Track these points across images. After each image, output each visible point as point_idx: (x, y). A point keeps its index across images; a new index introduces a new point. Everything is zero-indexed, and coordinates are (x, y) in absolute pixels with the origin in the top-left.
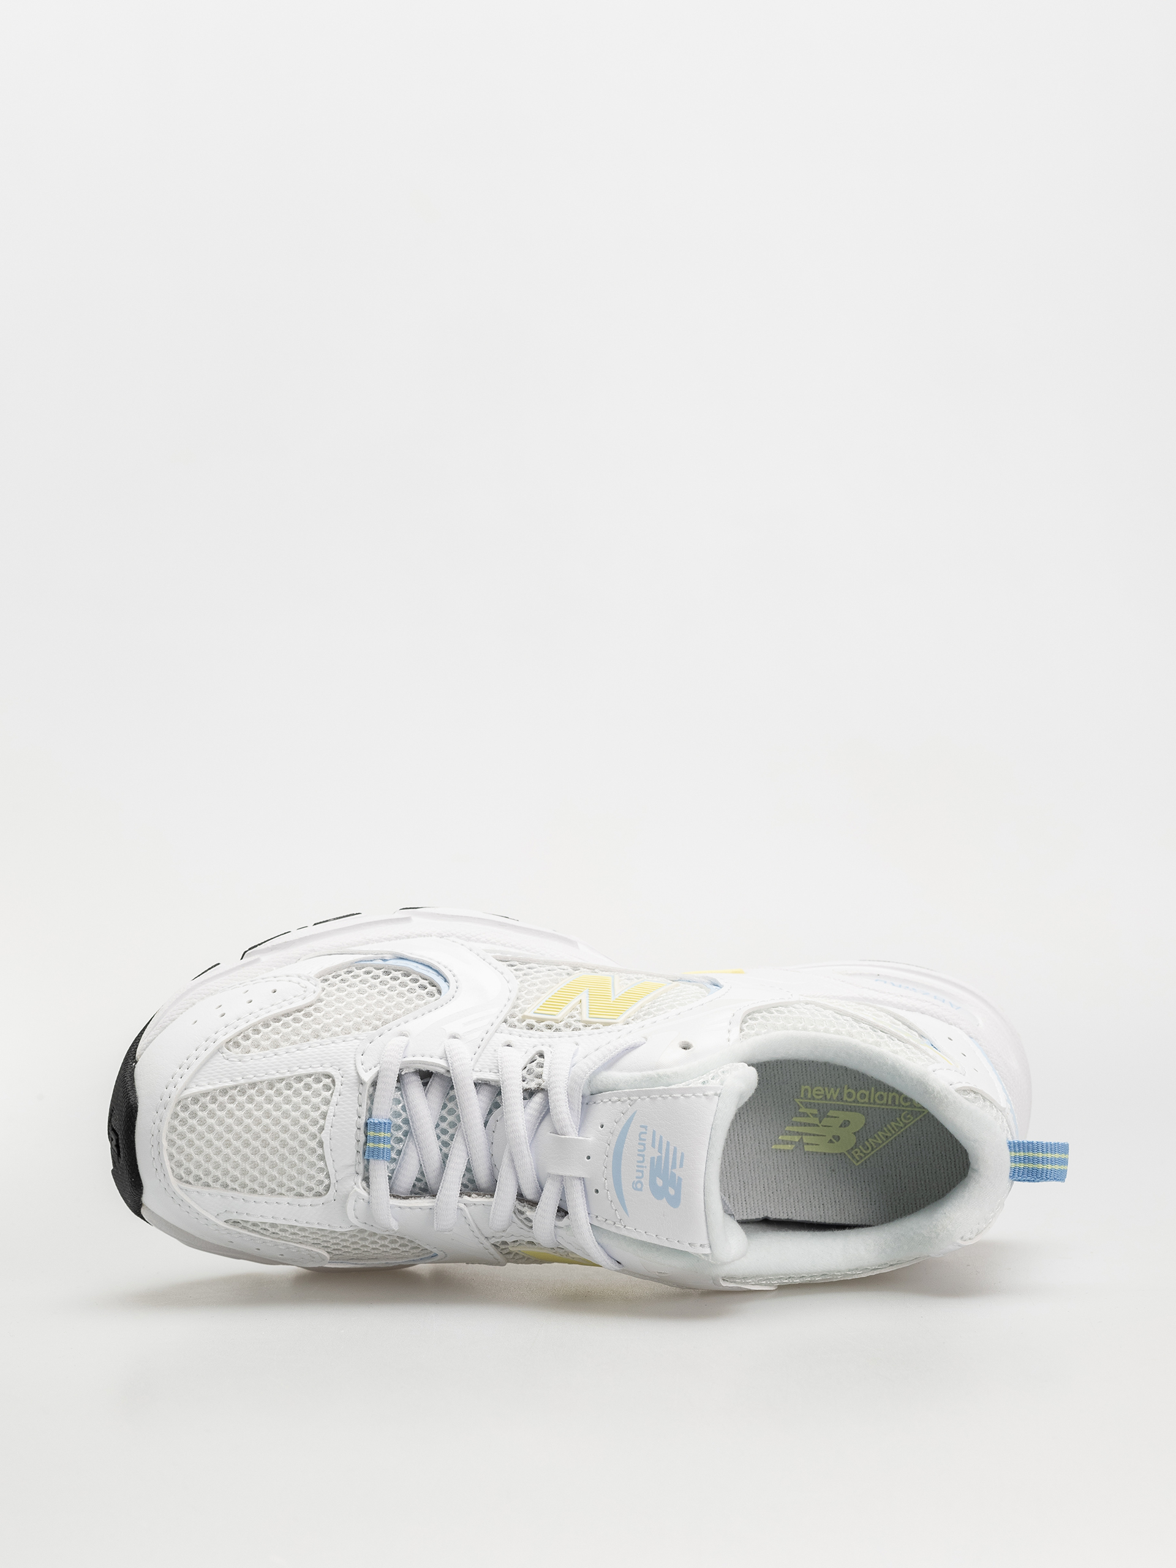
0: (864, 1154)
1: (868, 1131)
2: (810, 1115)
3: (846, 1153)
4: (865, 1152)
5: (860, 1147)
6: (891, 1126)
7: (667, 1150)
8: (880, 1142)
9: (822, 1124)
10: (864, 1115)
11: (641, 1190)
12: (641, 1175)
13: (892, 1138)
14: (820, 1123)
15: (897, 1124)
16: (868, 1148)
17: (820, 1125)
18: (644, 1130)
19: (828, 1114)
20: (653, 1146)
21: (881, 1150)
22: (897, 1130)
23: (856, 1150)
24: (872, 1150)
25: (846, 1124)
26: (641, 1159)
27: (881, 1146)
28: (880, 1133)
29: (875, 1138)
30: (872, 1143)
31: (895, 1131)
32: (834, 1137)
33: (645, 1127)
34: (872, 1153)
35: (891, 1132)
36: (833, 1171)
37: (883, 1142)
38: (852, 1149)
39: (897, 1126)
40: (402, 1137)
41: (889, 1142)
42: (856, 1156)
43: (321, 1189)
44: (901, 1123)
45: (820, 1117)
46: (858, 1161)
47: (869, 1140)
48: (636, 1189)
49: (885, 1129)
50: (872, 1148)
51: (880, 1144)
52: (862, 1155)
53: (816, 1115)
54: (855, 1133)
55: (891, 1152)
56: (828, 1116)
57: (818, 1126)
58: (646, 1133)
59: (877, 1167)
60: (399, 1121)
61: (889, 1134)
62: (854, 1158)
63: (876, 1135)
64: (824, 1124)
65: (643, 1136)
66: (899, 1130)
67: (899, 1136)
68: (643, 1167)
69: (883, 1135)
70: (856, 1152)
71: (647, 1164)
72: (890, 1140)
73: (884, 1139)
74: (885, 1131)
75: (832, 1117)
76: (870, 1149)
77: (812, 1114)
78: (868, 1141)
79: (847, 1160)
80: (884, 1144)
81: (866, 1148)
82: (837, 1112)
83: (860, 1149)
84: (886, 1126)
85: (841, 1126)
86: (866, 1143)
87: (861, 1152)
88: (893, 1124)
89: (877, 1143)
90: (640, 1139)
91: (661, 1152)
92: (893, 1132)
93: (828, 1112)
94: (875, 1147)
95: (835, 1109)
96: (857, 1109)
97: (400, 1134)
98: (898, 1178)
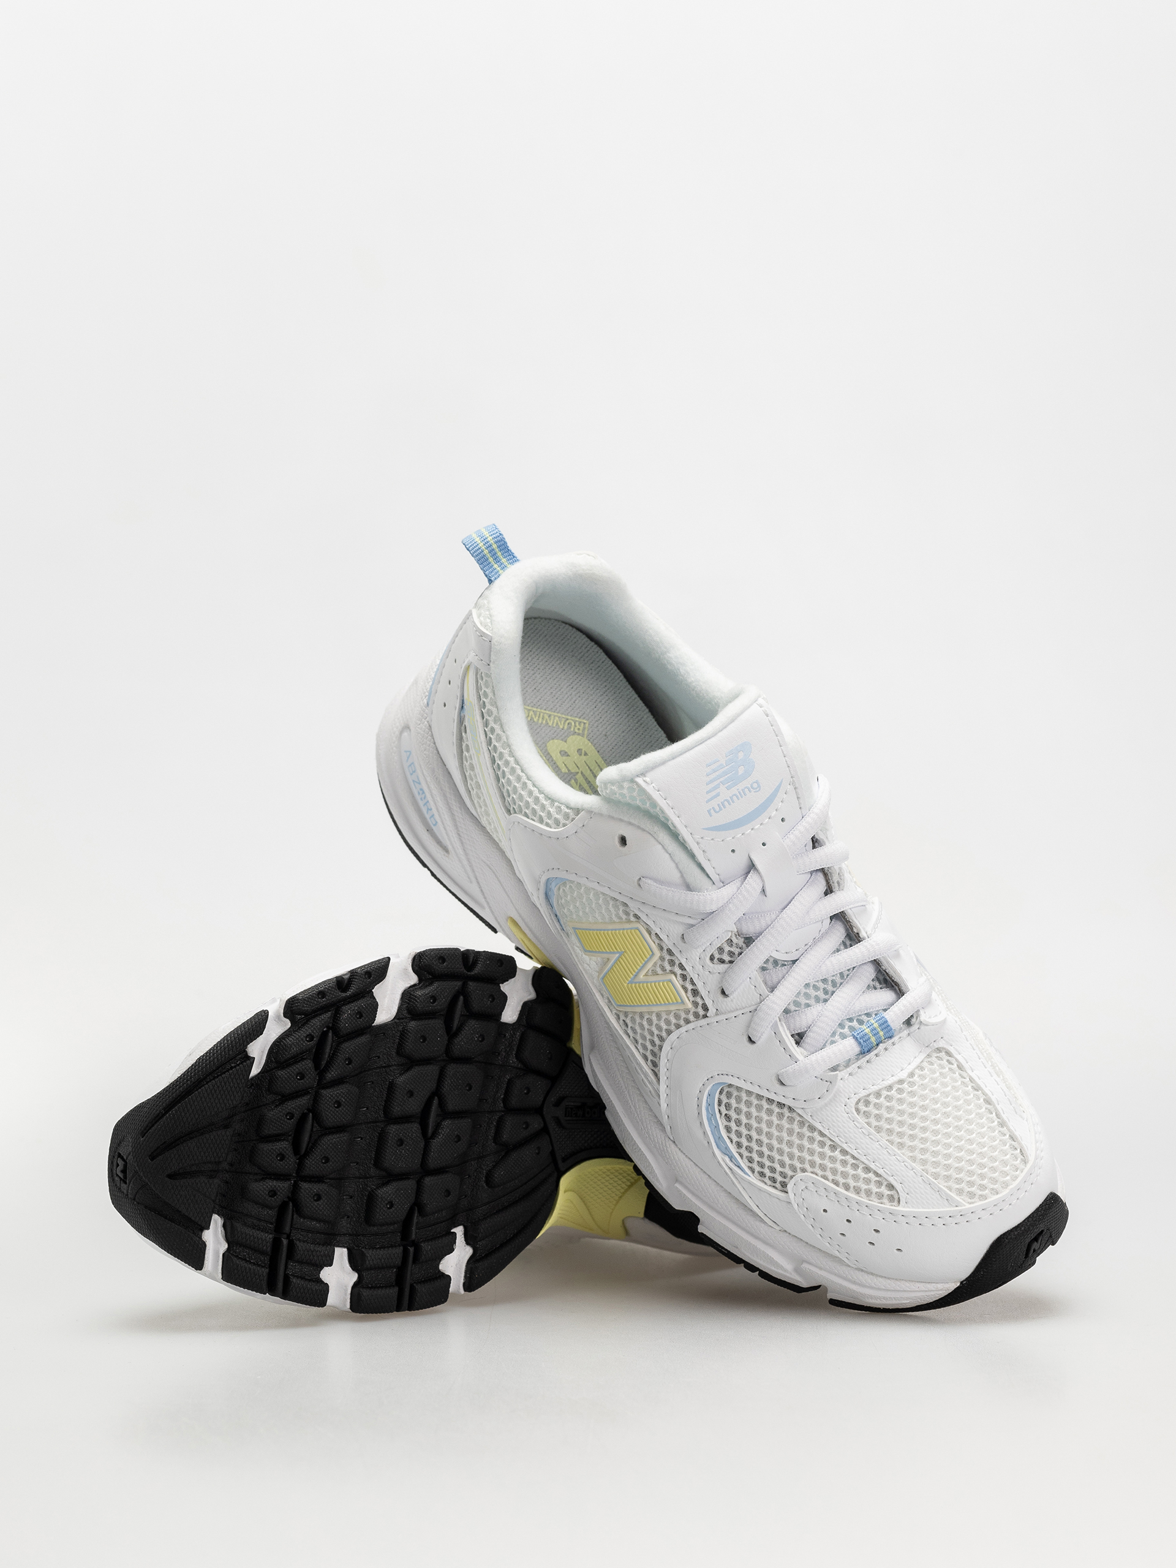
0: (575, 723)
1: (556, 733)
2: (578, 784)
3: (585, 736)
4: (573, 724)
5: (572, 729)
6: (538, 720)
7: (711, 782)
8: (557, 718)
9: (578, 771)
10: (546, 746)
11: (757, 782)
12: (746, 790)
13: (547, 712)
14: (578, 773)
15: (534, 716)
16: (568, 724)
17: (580, 772)
18: (712, 811)
19: (567, 772)
20: (718, 795)
21: (562, 714)
22: (538, 713)
23: (577, 731)
24: (567, 719)
25: (564, 753)
26: (735, 798)
27: (559, 715)
28: (550, 724)
29: (557, 724)
30: (562, 723)
31: (540, 714)
32: (581, 755)
33: (709, 811)
34: (569, 718)
35: (543, 716)
36: (606, 735)
37: (555, 716)
38: (579, 734)
39: (535, 715)
40: (855, 1021)
41: (552, 711)
42: (581, 728)
43: (943, 1054)
44: (530, 714)
45: (575, 775)
46: (584, 723)
47: (561, 727)
48: (759, 786)
49: (544, 722)
50: (565, 721)
51: (559, 717)
52: (577, 724)
53: (575, 780)
54: (566, 741)
55: (558, 704)
56: (569, 770)
57: (582, 773)
58: (713, 808)
59: (577, 706)
60: (846, 1031)
61: (546, 717)
62: (584, 729)
63: (555, 726)
64: (577, 768)
65: (717, 809)
66: (537, 711)
67: (541, 709)
68: (739, 793)
69: (550, 720)
70: (579, 729)
71: (734, 790)
72: (550, 713)
73: (553, 717)
74: (546, 721)
75: (567, 767)
76: (568, 722)
77: (577, 783)
78: (564, 727)
79: (590, 731)
80: (556, 714)
81: (569, 725)
82: (560, 766)
83: (574, 729)
84: (542, 723)
85: (568, 755)
86: (566, 727)
87: (575, 726)
88: (535, 720)
89: (560, 720)
90: (721, 809)
91: (719, 784)
92: (542, 715)
93: (565, 773)
94: (564, 720)
95: (559, 769)
96: (546, 754)
97: (855, 1024)
98: (573, 685)
